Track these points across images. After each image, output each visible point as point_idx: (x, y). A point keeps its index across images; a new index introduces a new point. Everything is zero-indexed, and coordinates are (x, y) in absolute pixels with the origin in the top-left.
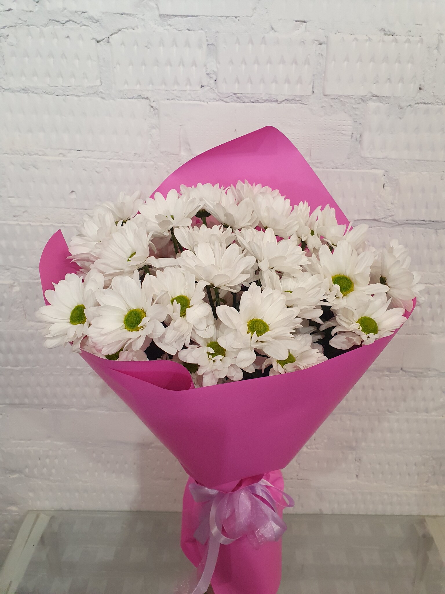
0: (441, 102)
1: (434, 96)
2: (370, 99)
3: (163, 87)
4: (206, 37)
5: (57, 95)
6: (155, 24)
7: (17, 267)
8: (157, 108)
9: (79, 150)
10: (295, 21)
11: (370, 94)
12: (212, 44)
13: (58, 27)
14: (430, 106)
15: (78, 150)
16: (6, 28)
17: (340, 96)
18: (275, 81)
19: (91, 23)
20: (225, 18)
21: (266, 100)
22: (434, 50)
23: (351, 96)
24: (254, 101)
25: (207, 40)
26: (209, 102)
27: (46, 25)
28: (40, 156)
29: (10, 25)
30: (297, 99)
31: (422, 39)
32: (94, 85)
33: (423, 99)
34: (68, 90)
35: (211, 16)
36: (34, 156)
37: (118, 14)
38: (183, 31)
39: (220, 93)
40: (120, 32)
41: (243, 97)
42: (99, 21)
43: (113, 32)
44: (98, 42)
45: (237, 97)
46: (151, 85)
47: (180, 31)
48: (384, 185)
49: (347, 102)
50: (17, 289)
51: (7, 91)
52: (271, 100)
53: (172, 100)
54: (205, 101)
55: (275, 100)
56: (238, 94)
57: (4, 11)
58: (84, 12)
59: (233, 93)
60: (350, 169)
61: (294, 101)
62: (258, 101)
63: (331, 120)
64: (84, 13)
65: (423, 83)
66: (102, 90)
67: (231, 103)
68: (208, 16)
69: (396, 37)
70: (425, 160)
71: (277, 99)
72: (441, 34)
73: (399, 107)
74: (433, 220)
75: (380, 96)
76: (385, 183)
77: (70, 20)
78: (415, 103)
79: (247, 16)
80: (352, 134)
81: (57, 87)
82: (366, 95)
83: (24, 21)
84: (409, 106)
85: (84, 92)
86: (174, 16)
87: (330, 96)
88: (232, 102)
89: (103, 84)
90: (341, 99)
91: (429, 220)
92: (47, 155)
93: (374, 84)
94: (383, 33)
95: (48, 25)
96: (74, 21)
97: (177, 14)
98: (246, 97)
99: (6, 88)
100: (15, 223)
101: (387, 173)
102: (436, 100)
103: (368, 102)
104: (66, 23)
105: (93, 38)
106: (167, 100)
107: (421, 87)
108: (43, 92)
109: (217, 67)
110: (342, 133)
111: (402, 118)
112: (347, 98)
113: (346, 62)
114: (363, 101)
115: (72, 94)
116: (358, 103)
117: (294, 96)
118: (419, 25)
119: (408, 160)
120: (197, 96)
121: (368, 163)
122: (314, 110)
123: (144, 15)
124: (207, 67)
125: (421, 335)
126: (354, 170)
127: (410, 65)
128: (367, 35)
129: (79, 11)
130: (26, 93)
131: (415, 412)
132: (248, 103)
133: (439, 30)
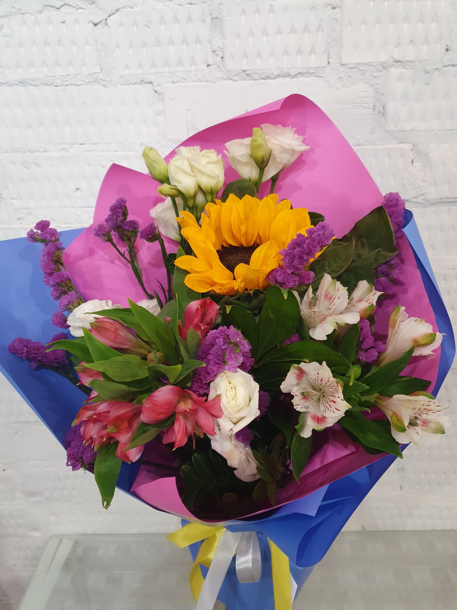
2: (392, 65)
3: (167, 69)
4: (210, 10)
5: (56, 86)
6: (154, 1)
8: (161, 92)
9: (83, 144)
11: (392, 60)
12: (216, 18)
13: (54, 12)
15: (81, 144)
17: (358, 64)
18: (286, 53)
19: (87, 5)
21: (278, 76)
23: (371, 63)
24: (265, 78)
25: (211, 14)
26: (216, 83)
28: (41, 152)
29: (4, 15)
30: (312, 71)
32: (94, 72)
33: (451, 61)
34: (67, 79)
36: (36, 153)
38: (184, 6)
39: (228, 71)
40: (117, 13)
41: (253, 74)
42: (95, 3)
43: (110, 13)
44: (95, 25)
45: (246, 75)
46: (154, 69)
47: (182, 6)
48: (412, 161)
49: (367, 71)
51: (3, 85)
52: (284, 75)
53: (177, 82)
54: (212, 81)
55: (288, 74)
56: (247, 70)
59: (242, 70)
60: (374, 145)
61: (308, 75)
62: (269, 77)
63: (350, 92)
65: (450, 43)
66: (102, 77)
67: (240, 82)
71: (290, 74)
73: (424, 72)
75: (403, 61)
76: (414, 158)
77: (65, 4)
78: (442, 66)
80: (374, 106)
81: (55, 77)
82: (387, 60)
83: (18, 9)
84: (436, 69)
85: (83, 81)
87: (347, 65)
88: (241, 80)
89: (103, 71)
90: (360, 68)
92: (49, 151)
93: (396, 47)
95: (42, 11)
98: (256, 73)
99: (3, 82)
100: (20, 226)
101: (415, 147)
103: (390, 69)
104: (62, 8)
105: (90, 21)
106: (172, 83)
107: (448, 48)
108: (41, 83)
109: (223, 43)
110: (362, 106)
111: (429, 83)
112: (366, 65)
113: (363, 26)
114: (384, 68)
115: (71, 83)
116: (379, 71)
117: (308, 69)
119: (438, 130)
120: (203, 76)
121: (394, 137)
122: (331, 82)
124: (213, 43)
126: (378, 147)
127: (434, 24)
130: (23, 86)
132: (258, 80)
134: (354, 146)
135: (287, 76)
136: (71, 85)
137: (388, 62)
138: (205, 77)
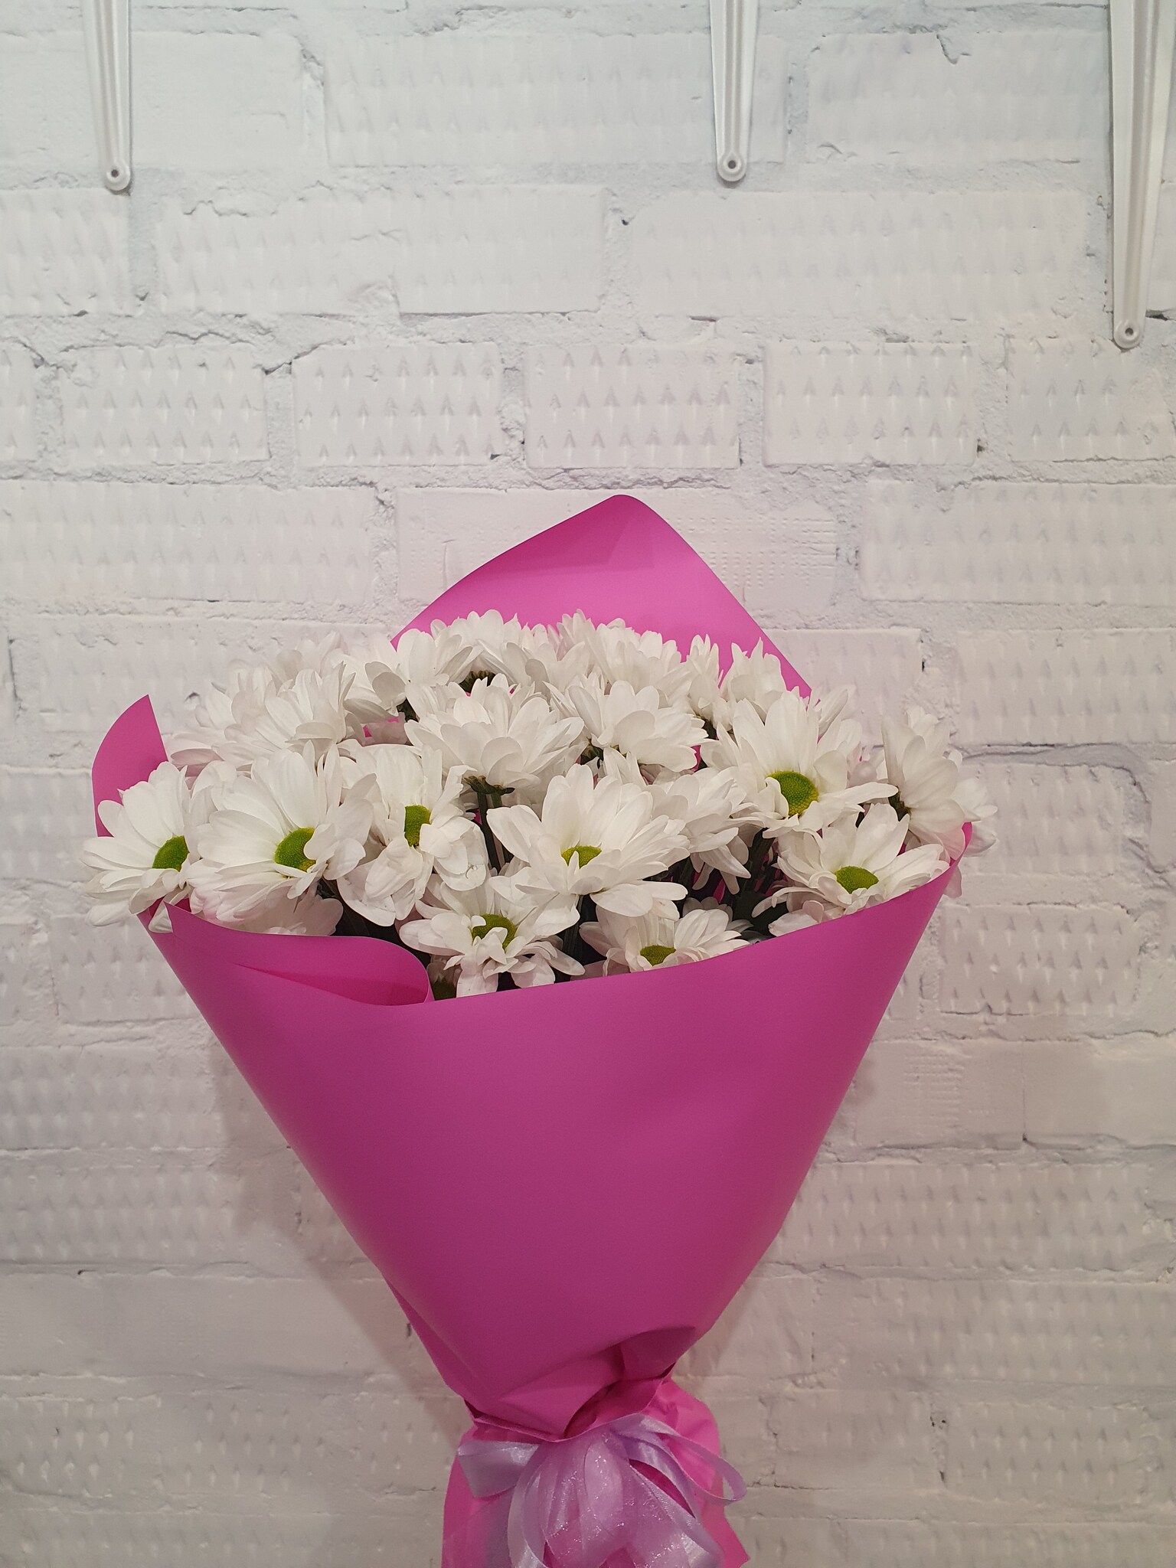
0: (1031, 475)
1: (1013, 462)
2: (870, 472)
3: (407, 459)
4: (500, 354)
5: (172, 484)
6: (391, 333)
7: (46, 882)
8: (392, 503)
9: (214, 601)
10: (689, 318)
11: (870, 462)
12: (513, 369)
13: (185, 345)
14: (1007, 483)
15: (210, 601)
16: (71, 350)
17: (800, 466)
18: (654, 439)
19: (253, 335)
20: (540, 315)
21: (637, 481)
22: (998, 368)
23: (826, 465)
24: (609, 484)
25: (503, 361)
26: (508, 490)
27: (158, 343)
28: (122, 614)
29: (82, 345)
30: (706, 477)
31: (968, 347)
32: (255, 459)
33: (989, 470)
34: (195, 471)
35: (511, 314)
36: (110, 616)
37: (312, 315)
38: (450, 344)
39: (534, 469)
40: (314, 352)
41: (585, 475)
42: (271, 332)
43: (300, 352)
44: (267, 372)
45: (571, 477)
46: (379, 457)
47: (444, 345)
48: (923, 663)
49: (819, 480)
50: (42, 937)
51: (62, 478)
52: (647, 481)
53: (426, 486)
54: (500, 487)
55: (656, 479)
56: (573, 469)
57: (70, 316)
58: (241, 312)
59: (562, 468)
60: (840, 628)
61: (699, 482)
62: (618, 483)
63: (786, 519)
64: (241, 316)
65: (984, 436)
66: (269, 469)
67: (557, 490)
68: (503, 313)
69: (912, 344)
70: (1012, 603)
71: (661, 479)
72: (1009, 336)
73: (937, 487)
74: (1052, 743)
75: (893, 464)
76: (925, 657)
77: (210, 332)
78: (971, 478)
79: (586, 311)
80: (837, 549)
81: (172, 465)
82: (860, 462)
83: (112, 335)
84: (960, 483)
85: (229, 475)
86: (431, 315)
87: (778, 467)
88: (560, 486)
89: (273, 457)
90: (806, 473)
91: (1041, 743)
92: (139, 613)
93: (877, 438)
94: (884, 338)
95: (162, 343)
96: (217, 334)
97: (438, 312)
98: (592, 475)
99: (61, 472)
100: (53, 771)
101: (927, 634)
102: (1020, 471)
103: (866, 479)
104: (202, 339)
105: (260, 365)
106: (416, 487)
107: (980, 444)
108: (140, 477)
109: (525, 415)
110: (812, 549)
111: (947, 510)
112: (816, 470)
113: (808, 397)
114: (854, 476)
115: (203, 478)
116: (845, 480)
117: (700, 471)
118: (959, 320)
119: (974, 603)
120: (483, 476)
121: (880, 612)
122: (746, 499)
123: (367, 317)
124: (504, 414)
125: (1062, 1041)
126: (848, 631)
127: (949, 400)
128: (847, 342)
129: (229, 314)
130: (102, 481)
131: (1081, 1269)
132: (595, 489)
133: (1003, 329)
134: (798, 628)
135: (655, 483)
136: (204, 481)
137: (862, 465)
138: (485, 478)
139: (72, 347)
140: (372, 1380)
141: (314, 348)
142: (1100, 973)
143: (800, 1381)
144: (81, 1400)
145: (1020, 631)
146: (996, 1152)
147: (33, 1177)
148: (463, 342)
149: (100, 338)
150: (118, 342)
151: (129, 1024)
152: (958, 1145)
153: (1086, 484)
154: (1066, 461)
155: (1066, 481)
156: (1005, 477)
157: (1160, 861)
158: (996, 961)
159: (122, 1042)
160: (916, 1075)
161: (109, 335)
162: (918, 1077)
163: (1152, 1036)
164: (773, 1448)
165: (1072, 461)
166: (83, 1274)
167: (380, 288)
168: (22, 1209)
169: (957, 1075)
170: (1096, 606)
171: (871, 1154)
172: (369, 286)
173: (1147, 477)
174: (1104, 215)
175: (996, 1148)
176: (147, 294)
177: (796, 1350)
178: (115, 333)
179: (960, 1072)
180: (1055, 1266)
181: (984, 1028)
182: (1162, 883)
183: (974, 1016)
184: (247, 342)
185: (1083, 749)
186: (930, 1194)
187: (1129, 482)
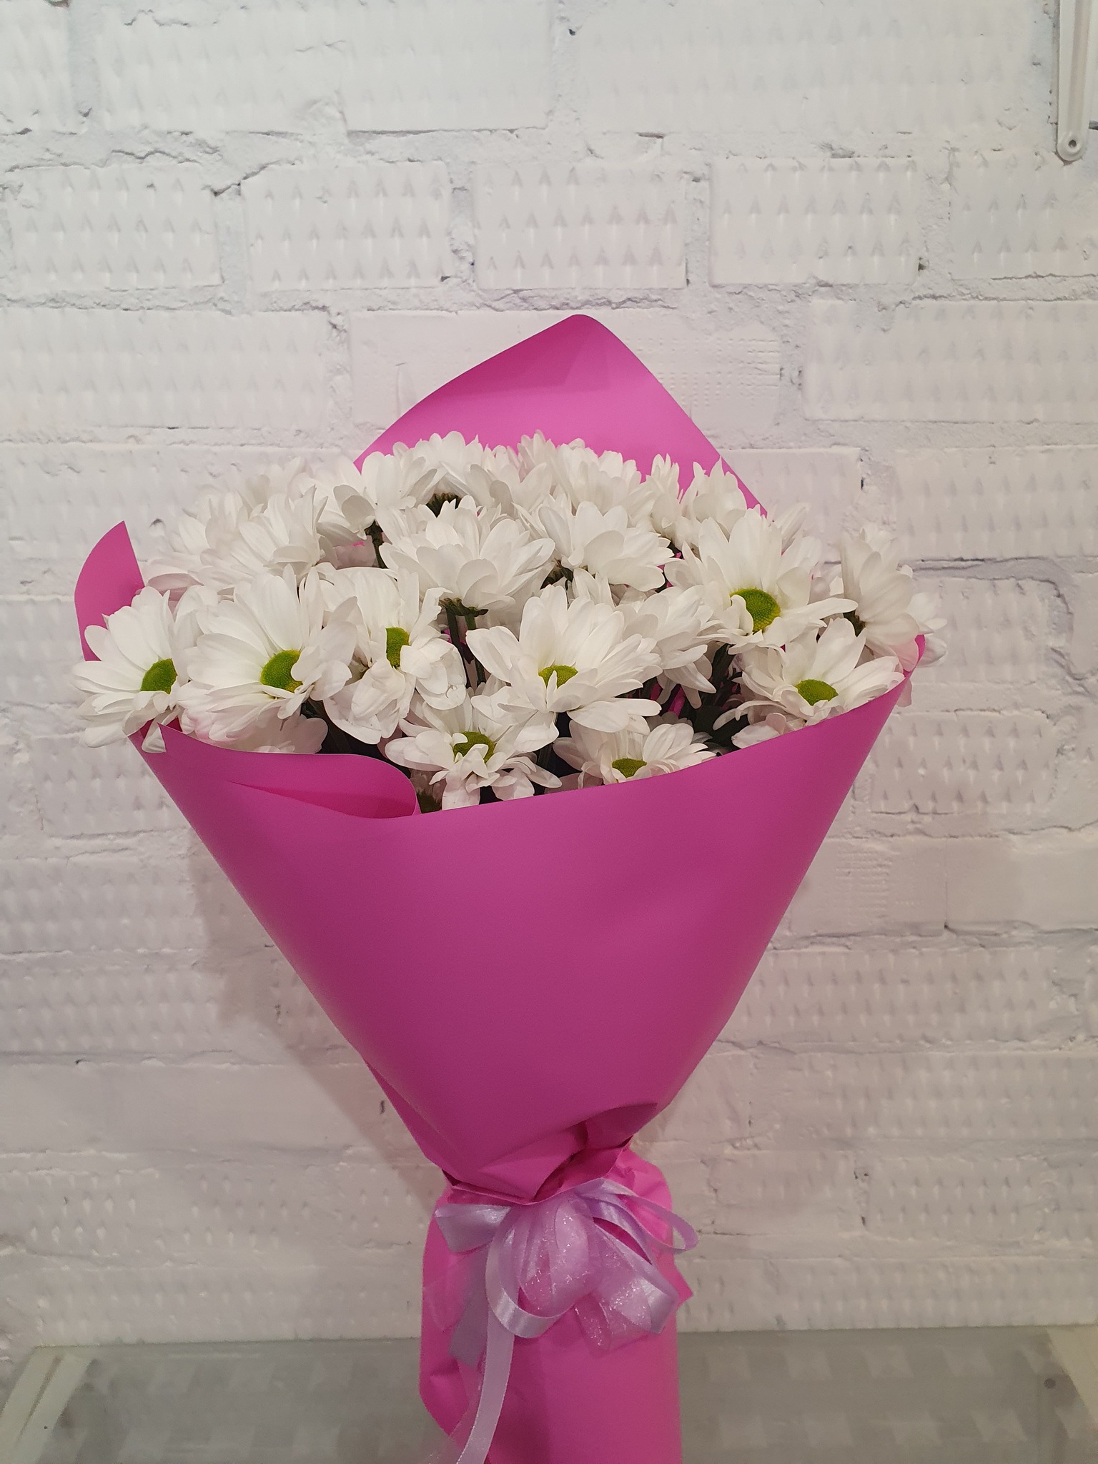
0: (970, 294)
1: (953, 280)
2: (814, 292)
3: (358, 282)
4: (449, 173)
6: (339, 152)
7: (23, 705)
8: (345, 328)
9: (173, 428)
10: (637, 135)
11: (814, 281)
12: (463, 189)
13: (130, 165)
14: (946, 302)
15: (170, 428)
16: (17, 170)
17: (746, 286)
18: (603, 260)
19: (200, 154)
20: (489, 133)
21: (586, 303)
22: (942, 184)
23: (772, 285)
24: (558, 306)
25: (452, 182)
26: (459, 312)
27: (104, 163)
28: (84, 442)
29: (27, 165)
30: (654, 297)
31: (913, 161)
32: (207, 284)
33: (929, 288)
34: (149, 297)
35: (459, 131)
36: (71, 444)
37: (259, 133)
38: (398, 163)
39: (484, 291)
40: (262, 172)
41: (539, 298)
42: (219, 151)
43: (249, 172)
44: (216, 194)
45: (520, 298)
46: (331, 281)
47: (392, 164)
48: (862, 481)
49: (763, 300)
50: (23, 757)
51: (15, 304)
52: (597, 301)
53: (379, 309)
54: (451, 310)
55: (605, 300)
56: (523, 290)
57: (13, 134)
58: (187, 130)
59: (513, 290)
60: (783, 447)
61: (647, 302)
62: (567, 304)
63: (731, 340)
64: (187, 134)
65: (926, 254)
66: (222, 294)
67: (508, 313)
68: (451, 131)
69: (857, 159)
70: (948, 422)
71: (609, 300)
72: (953, 150)
73: (878, 306)
74: (982, 558)
75: (836, 284)
76: (864, 476)
77: (156, 151)
78: (912, 297)
79: (535, 127)
80: (781, 369)
81: (126, 291)
82: (804, 282)
83: (57, 155)
84: (901, 302)
85: (182, 301)
86: (378, 133)
87: (724, 287)
88: (511, 309)
89: (226, 282)
90: (751, 293)
91: (972, 558)
92: (100, 441)
93: (821, 258)
94: (829, 154)
95: (108, 162)
96: (163, 153)
97: (385, 129)
98: (542, 297)
99: (14, 298)
100: (25, 597)
101: (867, 453)
102: (959, 289)
103: (810, 298)
104: (148, 158)
105: (209, 187)
106: (368, 310)
107: (921, 263)
108: (95, 303)
109: (475, 236)
110: (756, 368)
111: (889, 330)
112: (761, 290)
113: (754, 216)
114: (798, 296)
115: (158, 305)
116: (789, 301)
117: (648, 292)
118: (905, 133)
119: (912, 421)
120: (433, 298)
121: (822, 432)
122: (693, 320)
123: (314, 135)
124: (454, 236)
125: (984, 838)
126: (791, 451)
127: (893, 217)
128: (794, 158)
129: (175, 131)
130: (57, 308)
131: (993, 1041)
132: (545, 310)
133: (948, 142)
134: (743, 448)
135: (604, 304)
136: (158, 307)
137: (806, 285)
138: (436, 300)
139: (16, 167)
140: (349, 1152)
141: (263, 168)
142: (1020, 774)
143: (738, 1145)
144: (86, 1173)
145: (955, 449)
146: (919, 939)
147: (28, 978)
148: (410, 161)
149: (44, 157)
150: (63, 161)
151: (111, 837)
152: (884, 932)
153: (1024, 302)
154: (1005, 278)
155: (1004, 299)
156: (945, 295)
157: (1079, 669)
158: (924, 765)
159: (105, 853)
160: (848, 870)
161: (54, 154)
162: (849, 873)
163: (1065, 831)
164: (714, 1202)
165: (1011, 278)
166: (80, 1063)
167: (327, 104)
168: (21, 1007)
169: (884, 870)
170: (1029, 424)
171: (806, 942)
172: (315, 102)
173: (1084, 293)
174: (1049, 23)
175: (921, 936)
176: (90, 110)
177: (735, 1117)
178: (59, 152)
179: (888, 867)
180: (970, 1038)
181: (911, 827)
182: (1081, 689)
183: (903, 815)
184: (195, 161)
185: (1012, 563)
186: (859, 978)
187: (1066, 299)
